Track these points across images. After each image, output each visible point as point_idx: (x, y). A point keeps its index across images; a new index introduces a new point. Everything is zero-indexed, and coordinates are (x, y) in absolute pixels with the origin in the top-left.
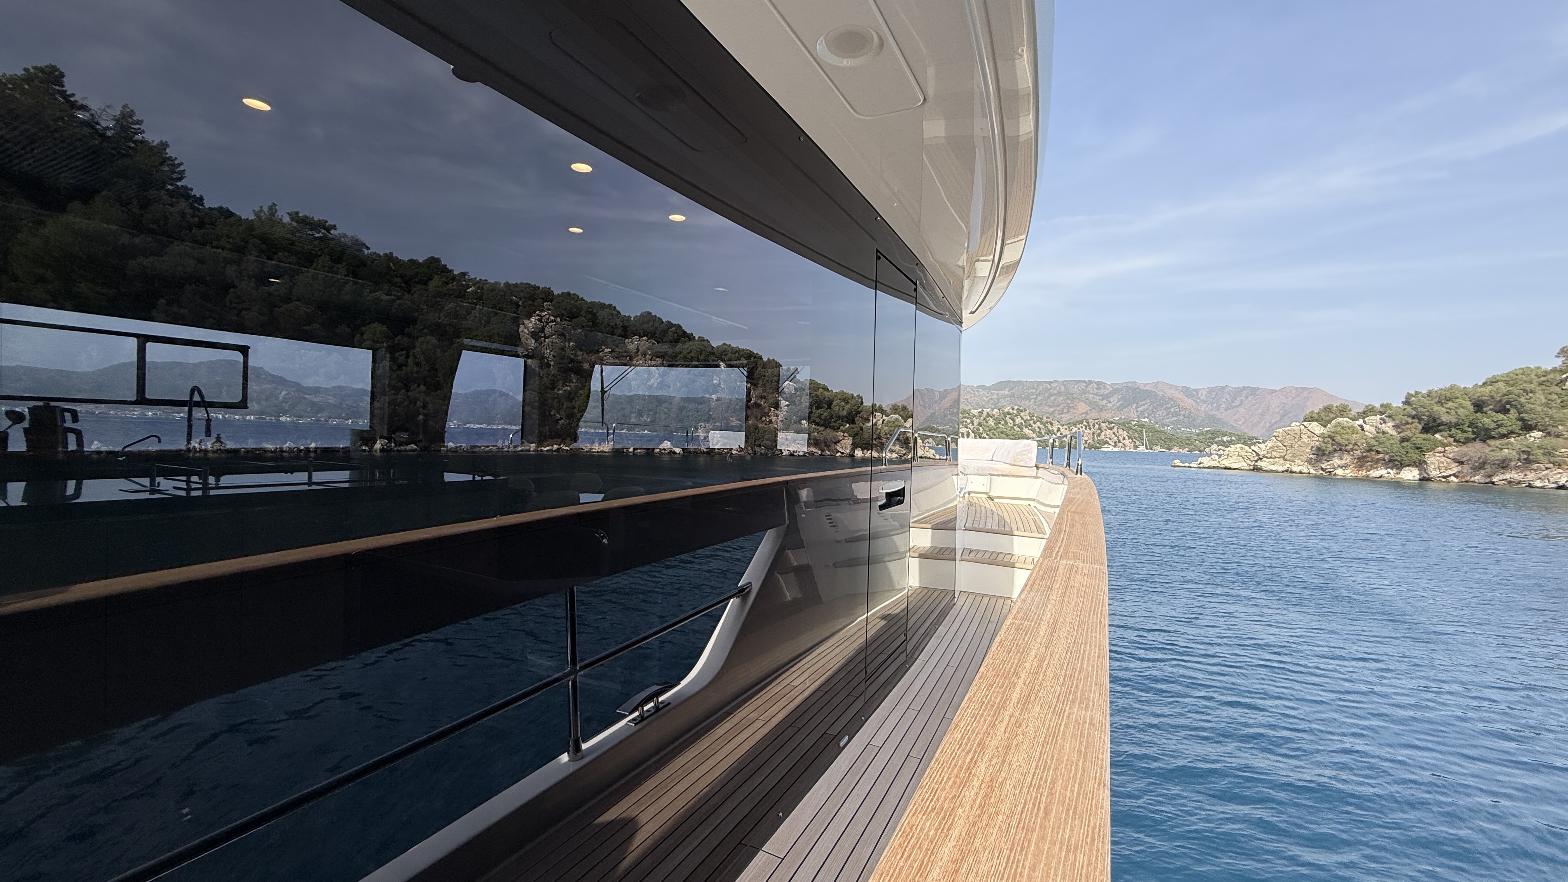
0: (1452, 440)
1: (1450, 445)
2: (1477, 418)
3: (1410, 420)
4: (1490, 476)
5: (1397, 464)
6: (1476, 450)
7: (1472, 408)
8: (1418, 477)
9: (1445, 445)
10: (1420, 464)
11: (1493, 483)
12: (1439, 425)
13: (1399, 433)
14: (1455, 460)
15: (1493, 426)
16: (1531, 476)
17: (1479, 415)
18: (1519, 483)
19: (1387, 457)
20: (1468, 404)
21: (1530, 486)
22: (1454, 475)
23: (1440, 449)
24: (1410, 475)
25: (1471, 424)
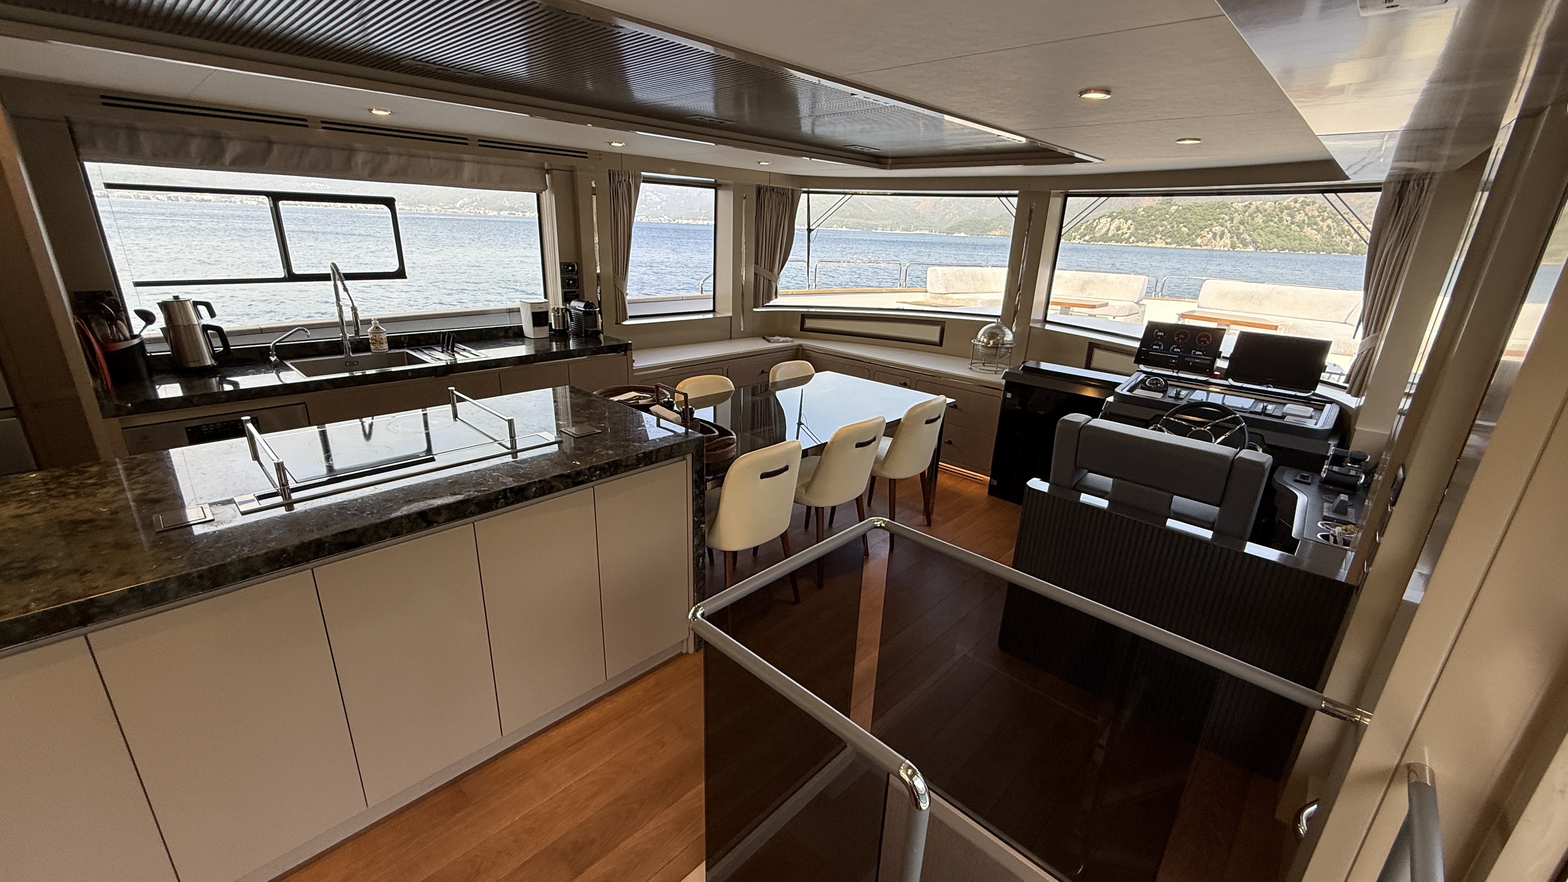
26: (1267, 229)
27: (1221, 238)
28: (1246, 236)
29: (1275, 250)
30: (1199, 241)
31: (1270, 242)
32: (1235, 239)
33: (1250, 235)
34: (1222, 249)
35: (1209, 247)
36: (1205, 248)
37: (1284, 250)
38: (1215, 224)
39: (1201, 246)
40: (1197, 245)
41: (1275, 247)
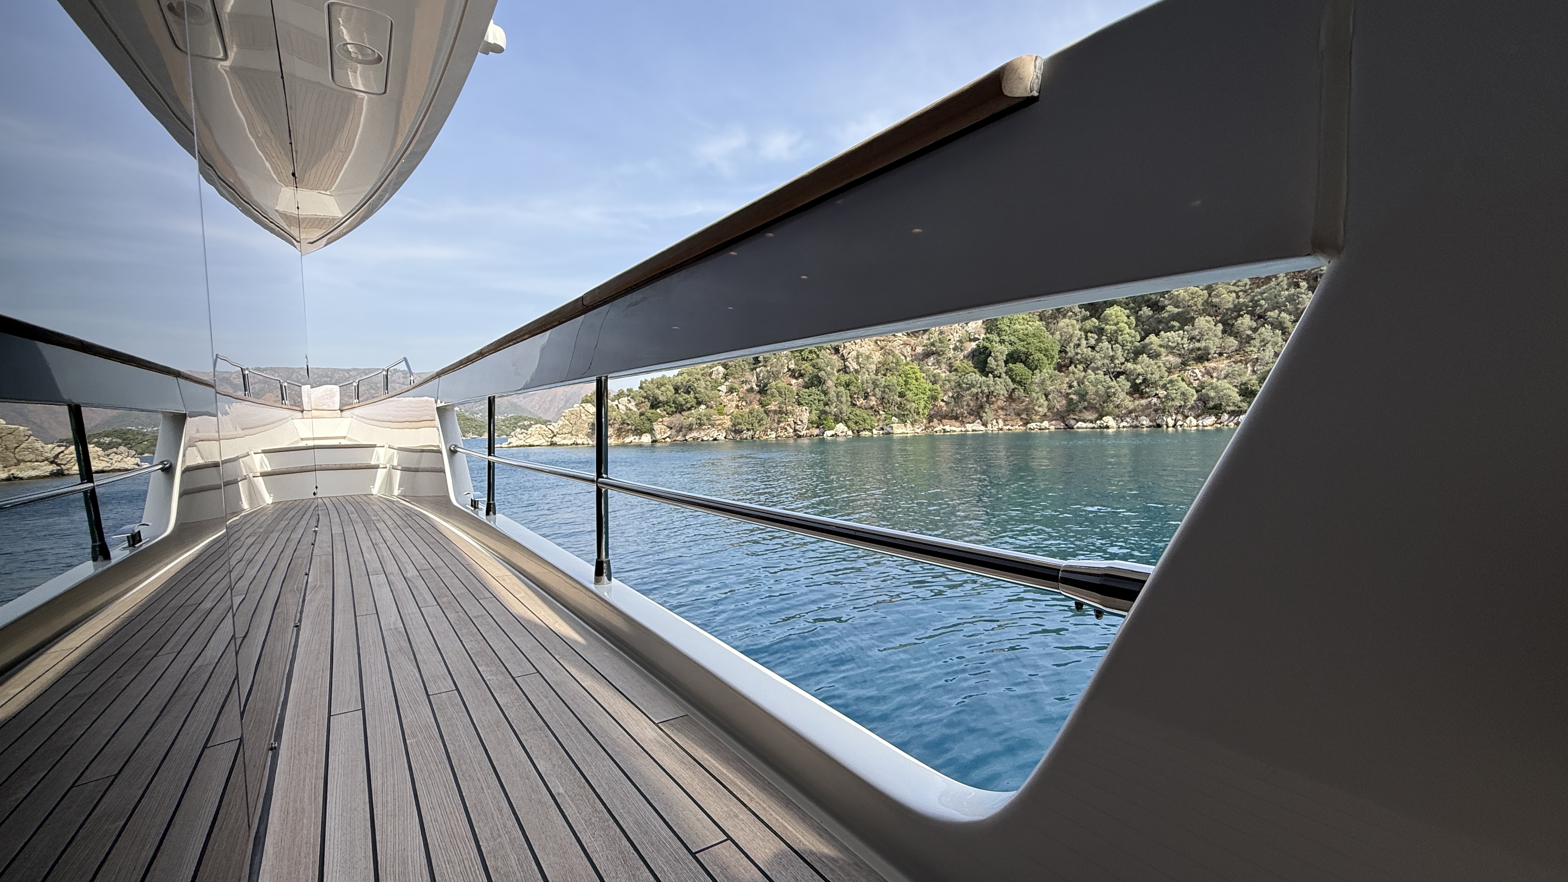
0: (665, 413)
1: (665, 417)
2: (676, 398)
3: (643, 400)
4: (685, 436)
5: (639, 432)
6: (677, 419)
7: (673, 391)
8: (650, 440)
9: (663, 417)
10: (651, 431)
11: (686, 440)
12: (659, 403)
13: (639, 409)
14: (668, 427)
15: (684, 402)
16: (703, 433)
17: (677, 395)
18: (698, 439)
19: (633, 427)
20: (671, 388)
21: (702, 440)
22: (668, 437)
23: (660, 420)
24: (646, 439)
25: (674, 402)
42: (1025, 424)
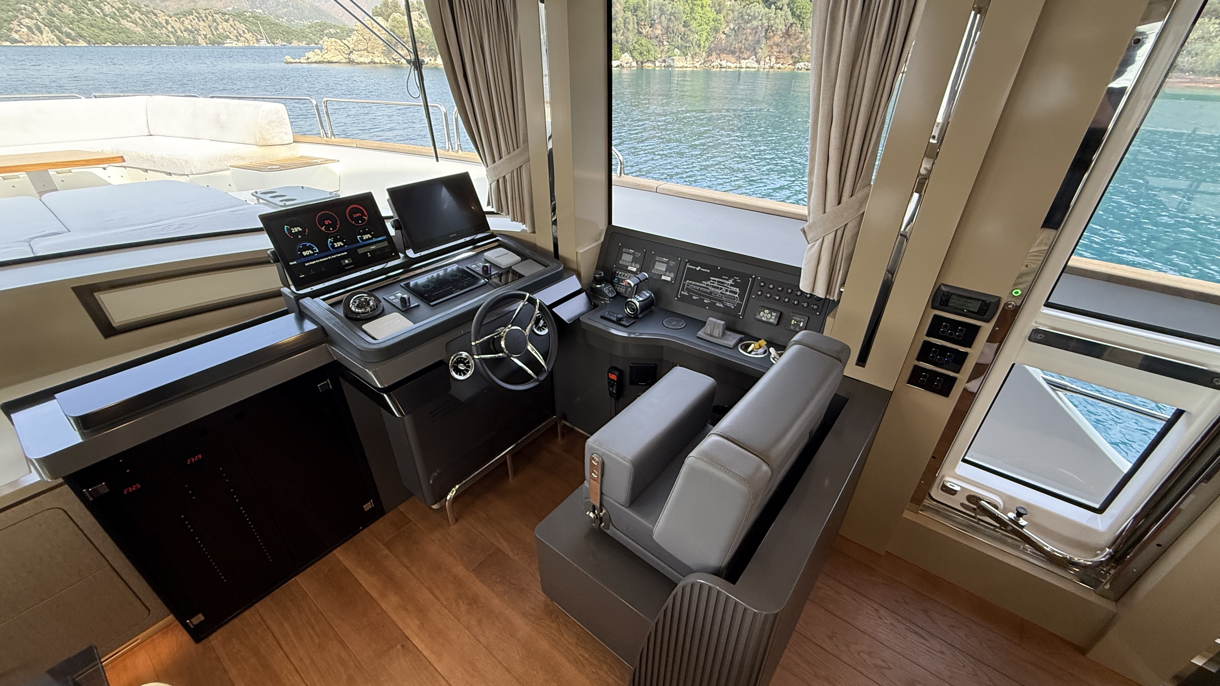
26: (84, 22)
27: (41, 33)
28: (65, 29)
29: (108, 44)
30: (16, 36)
31: (98, 36)
32: (57, 32)
33: (72, 29)
34: (50, 44)
35: (34, 43)
36: (29, 44)
37: (117, 43)
38: (20, 16)
39: (22, 42)
40: (16, 41)
41: (106, 41)
42: (795, 63)
